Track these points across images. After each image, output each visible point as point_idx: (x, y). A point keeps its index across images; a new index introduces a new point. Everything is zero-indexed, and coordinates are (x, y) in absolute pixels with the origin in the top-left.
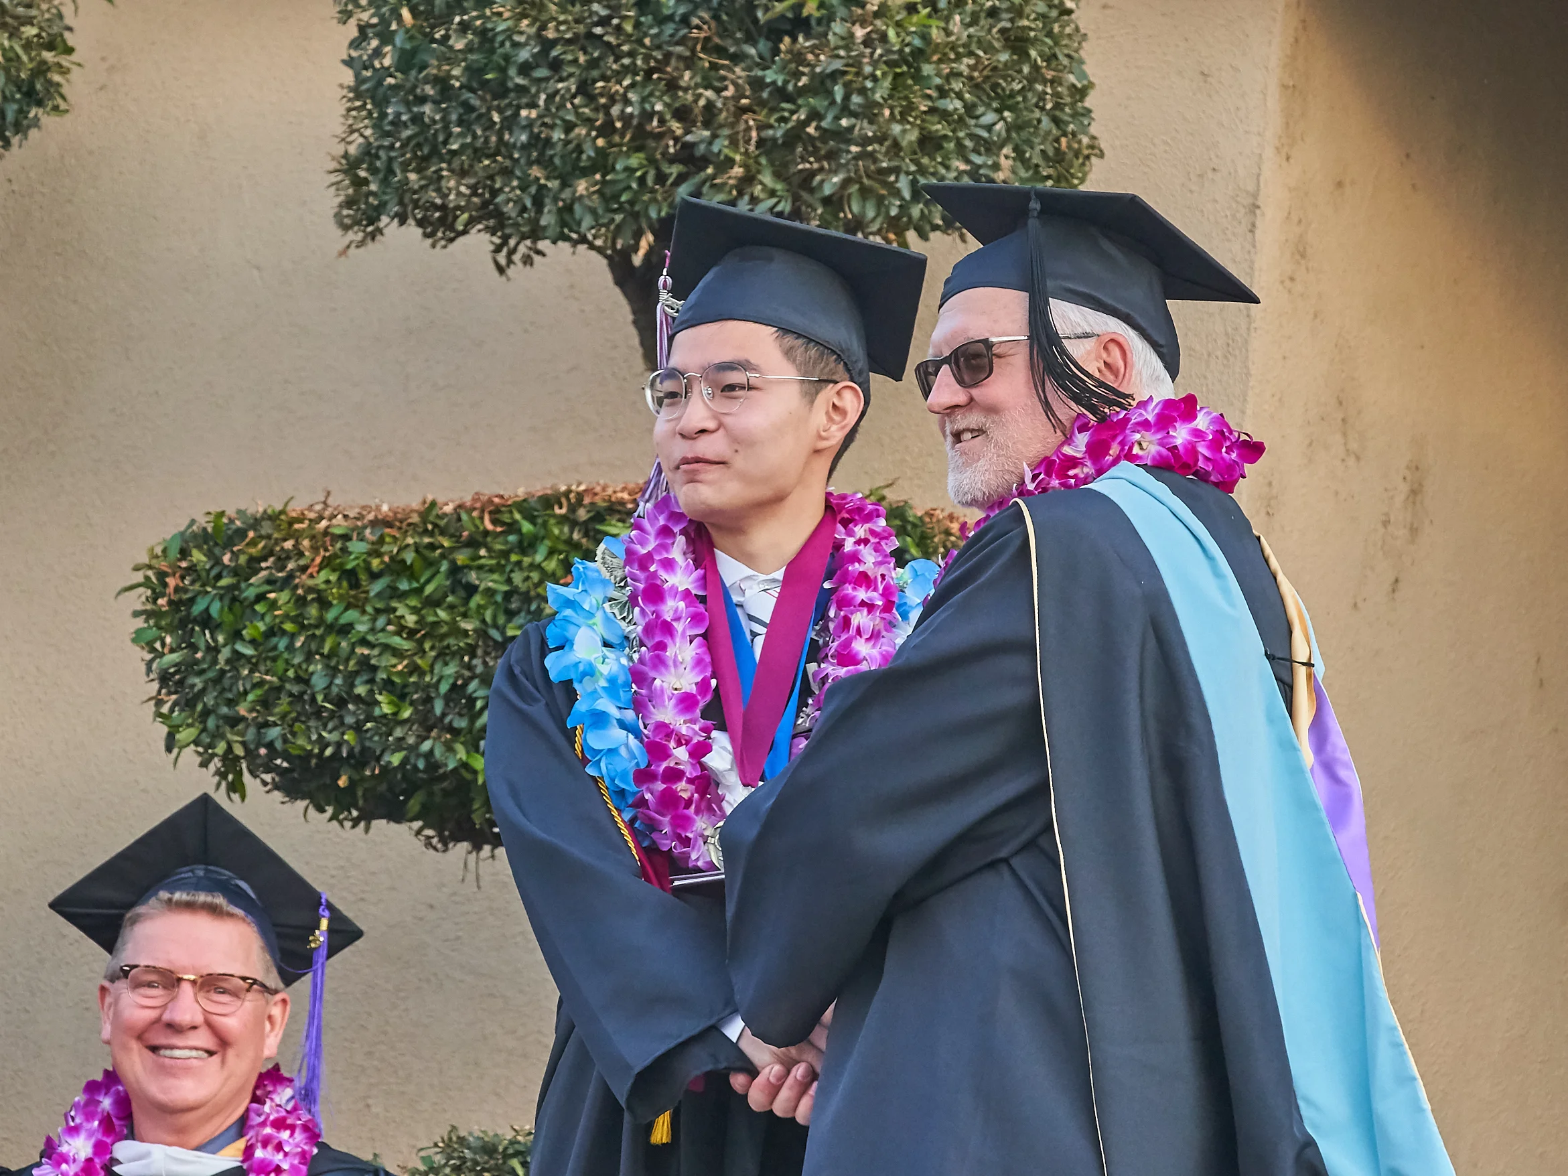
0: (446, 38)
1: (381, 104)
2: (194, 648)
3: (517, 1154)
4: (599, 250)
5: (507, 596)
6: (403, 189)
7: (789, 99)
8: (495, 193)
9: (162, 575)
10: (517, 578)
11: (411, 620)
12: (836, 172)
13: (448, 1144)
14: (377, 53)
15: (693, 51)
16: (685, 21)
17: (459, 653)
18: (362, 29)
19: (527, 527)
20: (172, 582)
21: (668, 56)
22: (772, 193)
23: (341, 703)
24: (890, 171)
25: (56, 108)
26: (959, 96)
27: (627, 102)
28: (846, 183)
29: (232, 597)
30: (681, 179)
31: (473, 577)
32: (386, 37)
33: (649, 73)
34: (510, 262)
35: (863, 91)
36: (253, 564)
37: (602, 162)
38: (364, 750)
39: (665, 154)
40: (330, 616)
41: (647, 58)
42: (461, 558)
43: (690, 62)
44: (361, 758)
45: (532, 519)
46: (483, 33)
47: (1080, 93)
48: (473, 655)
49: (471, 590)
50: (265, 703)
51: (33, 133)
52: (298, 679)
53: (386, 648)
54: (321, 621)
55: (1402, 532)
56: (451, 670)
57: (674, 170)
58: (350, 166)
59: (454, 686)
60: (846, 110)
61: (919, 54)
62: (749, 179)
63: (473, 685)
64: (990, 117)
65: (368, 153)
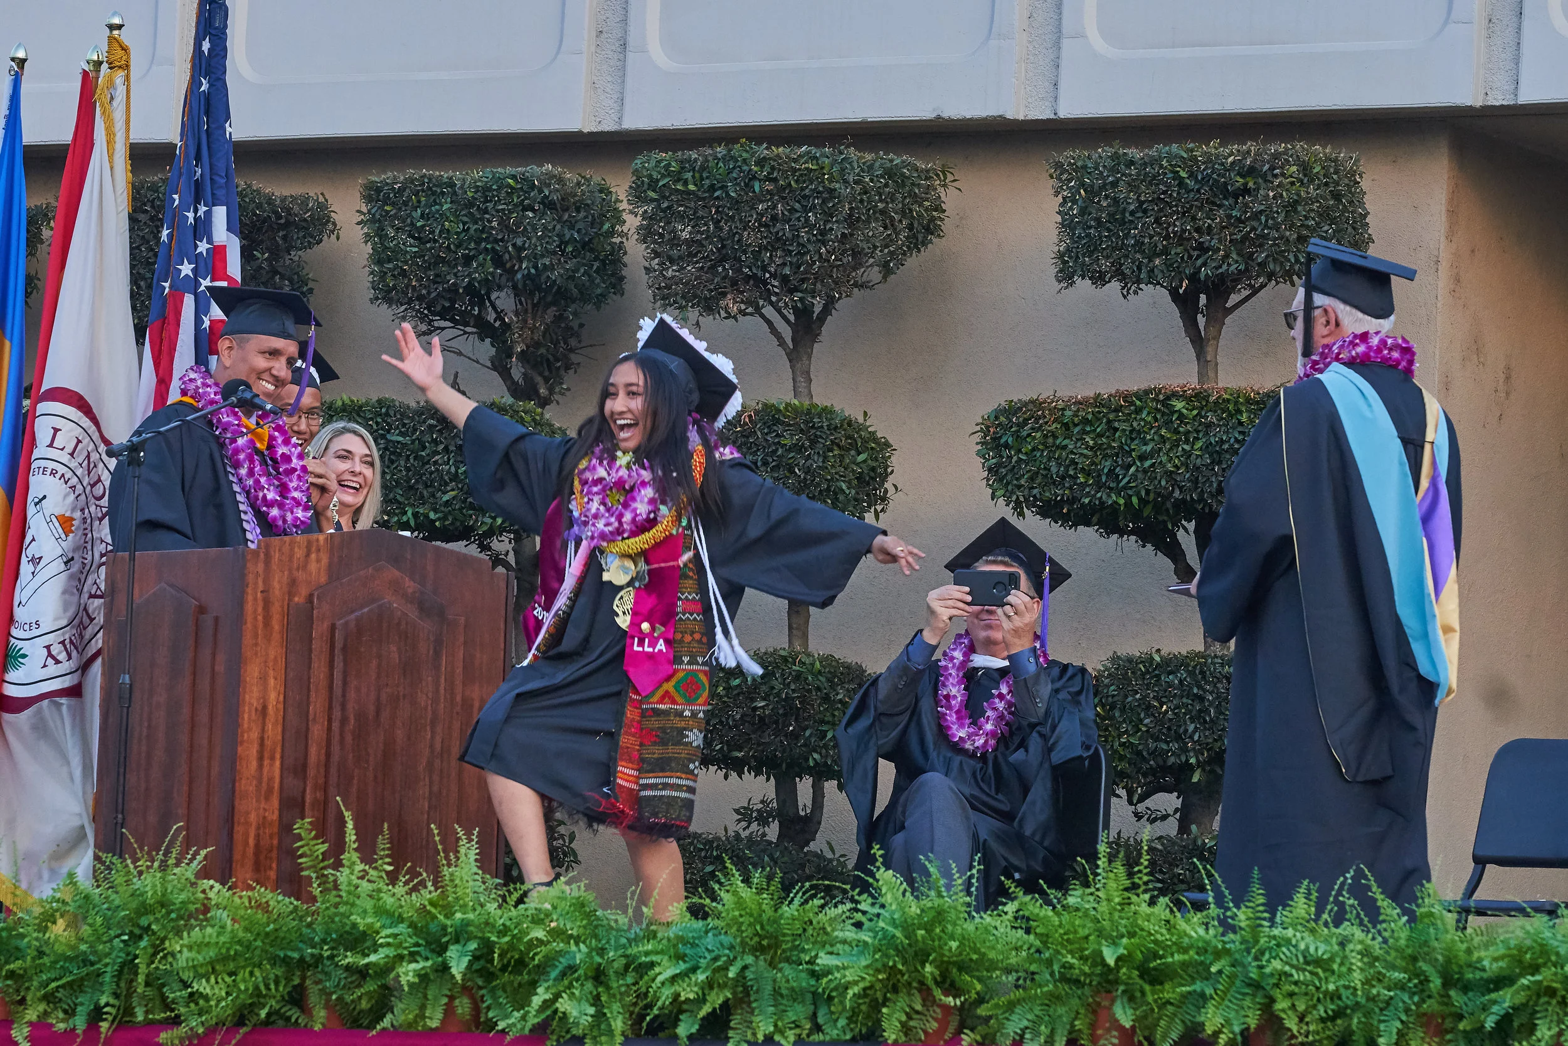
0: (1099, 201)
1: (1073, 229)
2: (1001, 457)
3: (1142, 662)
4: (1165, 287)
5: (1131, 432)
6: (1083, 264)
7: (1243, 222)
8: (1121, 265)
9: (988, 427)
10: (1135, 424)
11: (1091, 443)
12: (1263, 252)
13: (1113, 659)
14: (1071, 208)
15: (1202, 204)
16: (1198, 191)
17: (1112, 456)
18: (1064, 198)
19: (1138, 403)
20: (992, 430)
21: (1192, 206)
22: (1237, 262)
23: (1063, 478)
24: (1284, 251)
25: (939, 235)
26: (1313, 219)
27: (1175, 226)
28: (1267, 257)
29: (1017, 436)
30: (1198, 257)
31: (1116, 424)
32: (1074, 202)
33: (1184, 213)
34: (1128, 293)
35: (1273, 218)
36: (1026, 421)
37: (1165, 251)
38: (1073, 498)
39: (1191, 247)
40: (1058, 442)
41: (1183, 207)
42: (1111, 416)
43: (1201, 208)
44: (1073, 500)
45: (1140, 400)
46: (1116, 200)
47: (1365, 216)
48: (1117, 457)
49: (1116, 430)
50: (1032, 479)
51: (930, 246)
52: (1045, 468)
53: (1082, 454)
54: (1054, 443)
55: (1503, 395)
56: (1108, 463)
57: (1196, 253)
58: (1061, 256)
59: (1110, 470)
60: (1266, 226)
61: (1296, 202)
62: (1227, 256)
63: (1118, 469)
64: (1326, 228)
65: (1068, 250)
